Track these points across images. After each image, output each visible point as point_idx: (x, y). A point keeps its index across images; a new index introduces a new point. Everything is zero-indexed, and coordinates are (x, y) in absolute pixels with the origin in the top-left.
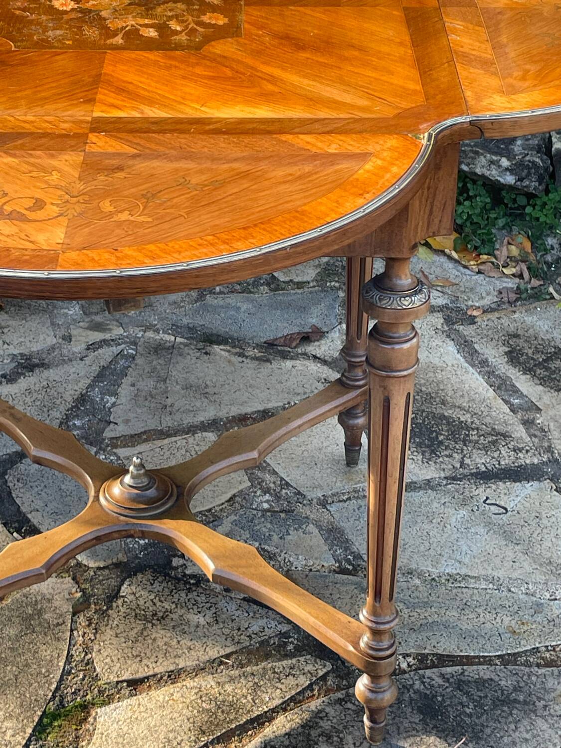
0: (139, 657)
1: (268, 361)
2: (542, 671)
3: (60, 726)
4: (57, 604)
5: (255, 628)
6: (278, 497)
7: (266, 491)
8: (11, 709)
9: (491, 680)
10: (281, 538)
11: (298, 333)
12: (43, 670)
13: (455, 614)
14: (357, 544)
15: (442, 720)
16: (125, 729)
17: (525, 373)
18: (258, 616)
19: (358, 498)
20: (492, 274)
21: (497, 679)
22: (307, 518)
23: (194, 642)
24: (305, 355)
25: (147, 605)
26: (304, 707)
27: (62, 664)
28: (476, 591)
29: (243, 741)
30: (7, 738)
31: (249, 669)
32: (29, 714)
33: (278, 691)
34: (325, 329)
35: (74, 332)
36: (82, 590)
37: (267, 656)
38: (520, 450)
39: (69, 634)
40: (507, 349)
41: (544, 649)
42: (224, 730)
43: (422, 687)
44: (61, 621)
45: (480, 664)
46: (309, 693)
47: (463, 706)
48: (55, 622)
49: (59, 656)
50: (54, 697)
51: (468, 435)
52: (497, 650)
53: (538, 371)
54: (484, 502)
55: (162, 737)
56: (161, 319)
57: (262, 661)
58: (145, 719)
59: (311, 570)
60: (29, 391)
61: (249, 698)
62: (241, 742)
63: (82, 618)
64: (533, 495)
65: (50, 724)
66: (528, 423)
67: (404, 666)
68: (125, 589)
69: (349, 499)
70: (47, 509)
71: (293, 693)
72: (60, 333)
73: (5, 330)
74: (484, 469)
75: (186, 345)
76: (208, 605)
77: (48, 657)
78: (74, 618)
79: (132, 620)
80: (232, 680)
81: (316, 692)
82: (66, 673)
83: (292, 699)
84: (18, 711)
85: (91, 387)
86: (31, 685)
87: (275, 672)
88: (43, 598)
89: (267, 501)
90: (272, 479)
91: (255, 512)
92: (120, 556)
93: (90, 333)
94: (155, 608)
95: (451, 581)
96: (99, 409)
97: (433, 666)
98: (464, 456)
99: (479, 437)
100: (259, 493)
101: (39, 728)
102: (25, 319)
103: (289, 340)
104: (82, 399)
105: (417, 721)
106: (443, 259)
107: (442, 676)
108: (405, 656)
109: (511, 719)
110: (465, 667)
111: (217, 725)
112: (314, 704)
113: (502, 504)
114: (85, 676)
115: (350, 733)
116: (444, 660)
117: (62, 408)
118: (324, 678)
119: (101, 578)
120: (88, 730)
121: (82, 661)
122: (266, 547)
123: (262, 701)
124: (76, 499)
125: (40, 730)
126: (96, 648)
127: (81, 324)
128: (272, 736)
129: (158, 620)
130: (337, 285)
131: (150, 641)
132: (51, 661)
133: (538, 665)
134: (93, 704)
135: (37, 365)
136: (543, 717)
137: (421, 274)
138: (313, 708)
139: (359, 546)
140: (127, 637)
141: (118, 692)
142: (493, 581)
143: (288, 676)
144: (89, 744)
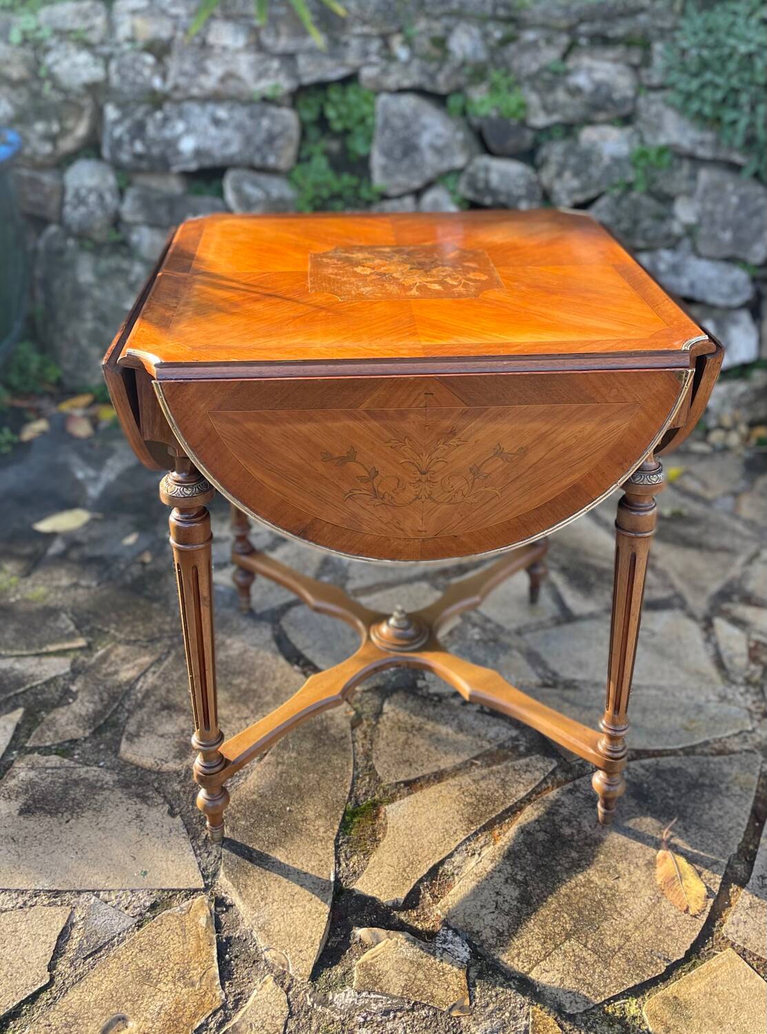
0: (409, 762)
2: (716, 759)
3: (359, 822)
4: (340, 721)
5: (492, 734)
6: (484, 629)
7: (474, 625)
8: (319, 809)
9: (681, 768)
12: (338, 776)
14: (552, 664)
15: (652, 803)
16: (411, 822)
18: (491, 724)
19: (543, 628)
21: (684, 767)
22: (510, 645)
23: (448, 747)
25: (406, 719)
26: (544, 797)
27: (351, 770)
29: (504, 828)
30: (321, 834)
31: (494, 768)
32: (334, 813)
33: (522, 785)
36: (355, 709)
37: (505, 758)
39: (352, 745)
41: (713, 741)
42: (487, 820)
43: (630, 776)
44: (343, 735)
45: (667, 755)
46: (544, 786)
47: (666, 791)
48: (340, 736)
49: (348, 764)
50: (350, 798)
52: (679, 744)
55: (440, 827)
57: (503, 761)
58: (424, 813)
61: (501, 791)
62: (502, 829)
63: (358, 731)
65: (352, 821)
68: (387, 707)
70: (317, 646)
71: (533, 786)
76: (452, 717)
77: (340, 765)
78: (353, 732)
79: (397, 732)
80: (484, 778)
81: (550, 785)
82: (356, 778)
83: (533, 791)
86: (331, 788)
90: (478, 617)
91: (470, 642)
92: (378, 681)
94: (412, 721)
97: (635, 759)
100: (469, 627)
101: (343, 824)
105: (633, 804)
107: (642, 766)
109: (704, 800)
110: (658, 759)
111: (481, 816)
112: (553, 794)
114: (370, 779)
115: (585, 818)
116: (641, 754)
118: (553, 772)
119: (367, 699)
120: (381, 825)
121: (366, 767)
123: (511, 794)
125: (345, 826)
126: (374, 755)
128: (525, 823)
129: (416, 731)
131: (414, 748)
132: (342, 768)
134: (381, 802)
136: (728, 797)
138: (551, 798)
139: (554, 665)
140: (395, 746)
141: (399, 792)
142: (660, 688)
143: (526, 772)
144: (384, 836)
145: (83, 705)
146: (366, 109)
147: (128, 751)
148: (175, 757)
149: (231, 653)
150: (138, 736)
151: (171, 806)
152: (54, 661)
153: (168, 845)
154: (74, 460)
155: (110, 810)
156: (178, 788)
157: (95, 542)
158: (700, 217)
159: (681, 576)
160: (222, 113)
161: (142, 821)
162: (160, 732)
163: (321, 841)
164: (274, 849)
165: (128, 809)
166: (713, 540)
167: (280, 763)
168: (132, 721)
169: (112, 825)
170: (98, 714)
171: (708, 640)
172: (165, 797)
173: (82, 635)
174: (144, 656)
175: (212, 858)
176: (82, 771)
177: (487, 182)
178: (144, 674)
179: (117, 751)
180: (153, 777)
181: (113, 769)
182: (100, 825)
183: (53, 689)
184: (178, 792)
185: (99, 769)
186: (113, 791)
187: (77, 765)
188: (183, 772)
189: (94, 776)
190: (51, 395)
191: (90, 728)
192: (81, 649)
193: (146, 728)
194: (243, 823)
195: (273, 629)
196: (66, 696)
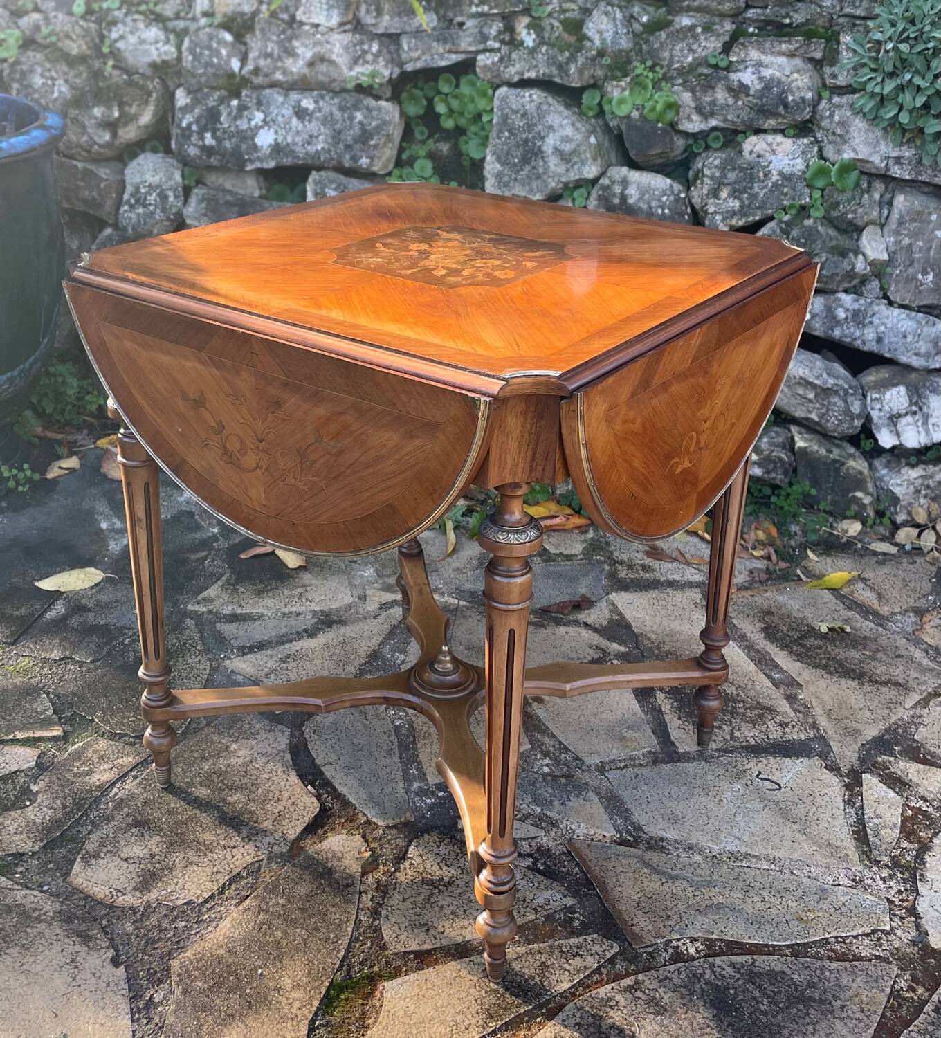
0: (426, 927)
1: (543, 626)
3: (346, 1000)
4: (346, 862)
5: (541, 901)
6: (557, 761)
7: (546, 754)
8: (298, 977)
9: (783, 972)
10: (562, 804)
11: (570, 602)
12: (332, 935)
13: (739, 895)
14: (636, 814)
15: (736, 1017)
16: (412, 1008)
17: (782, 649)
18: (543, 887)
19: (634, 766)
20: (742, 555)
21: (789, 972)
22: (586, 784)
24: (577, 623)
25: (434, 868)
26: (593, 993)
27: (350, 929)
28: (758, 872)
29: (532, 1029)
30: (294, 1011)
31: (535, 946)
32: (316, 984)
33: (566, 972)
34: (594, 599)
35: (368, 592)
36: (371, 850)
37: (552, 934)
38: (787, 725)
39: (357, 896)
40: (763, 626)
41: (834, 940)
42: (513, 1016)
43: (713, 977)
44: (350, 881)
46: (596, 977)
47: (757, 1002)
48: (345, 882)
49: (347, 921)
50: (341, 966)
51: (735, 708)
52: (786, 939)
53: (795, 648)
54: (757, 776)
55: (449, 1019)
56: (445, 584)
57: (548, 938)
58: (432, 997)
59: (592, 840)
60: (327, 645)
61: (537, 979)
62: (529, 1030)
63: (370, 879)
64: (805, 772)
65: (337, 997)
66: (791, 699)
67: (692, 951)
68: (412, 851)
69: (626, 766)
70: (340, 763)
71: (582, 976)
72: (356, 593)
73: (309, 589)
74: (753, 743)
75: (468, 608)
77: (337, 921)
78: (364, 879)
80: (519, 957)
81: (604, 977)
82: (354, 940)
83: (580, 983)
84: (306, 980)
85: (383, 643)
86: (319, 951)
87: (562, 951)
88: (334, 856)
89: (547, 765)
90: (552, 743)
91: (536, 776)
92: (408, 814)
93: (383, 593)
94: (441, 872)
95: (733, 859)
96: (390, 666)
97: (722, 954)
98: (734, 728)
99: (746, 709)
100: (539, 756)
101: (325, 1001)
102: (326, 579)
103: (561, 607)
104: (374, 656)
105: (710, 1017)
106: (696, 540)
107: (732, 965)
108: (693, 940)
109: (808, 1020)
110: (755, 957)
111: (505, 1009)
112: (603, 991)
113: (775, 779)
114: (372, 944)
116: (733, 947)
117: (357, 663)
118: (612, 961)
119: (389, 837)
120: (374, 1006)
121: (370, 927)
122: (548, 813)
123: (550, 984)
124: (367, 754)
125: (327, 1004)
126: (384, 913)
127: (375, 585)
129: (444, 885)
130: (602, 558)
131: (437, 909)
132: (339, 925)
133: (830, 959)
134: (381, 977)
135: (335, 622)
137: (678, 553)
138: (602, 995)
139: (639, 816)
140: (414, 903)
141: (406, 965)
142: (774, 861)
143: (575, 956)
144: (375, 1022)
145: (40, 812)
146: (482, 104)
147: (81, 876)
148: (135, 889)
149: (233, 761)
150: (96, 856)
151: (117, 951)
152: (20, 751)
153: (101, 1004)
154: (102, 506)
155: (41, 948)
156: (130, 928)
157: (103, 607)
158: (892, 255)
159: (829, 714)
160: (308, 103)
161: (76, 967)
162: (125, 855)
163: (293, 1019)
164: (230, 1024)
165: (62, 951)
166: (880, 670)
167: (263, 910)
168: (94, 837)
169: (39, 968)
170: (55, 823)
171: (849, 802)
172: (112, 939)
173: (60, 724)
174: (128, 755)
175: (151, 1026)
176: (20, 895)
177: (624, 198)
178: (122, 778)
179: (68, 874)
180: (104, 912)
181: (57, 896)
182: (25, 967)
183: (10, 786)
184: (129, 935)
185: (40, 895)
186: (50, 924)
187: (16, 887)
188: (142, 909)
189: (33, 903)
190: (90, 427)
191: (41, 840)
192: (54, 739)
193: (109, 848)
194: (200, 984)
195: (292, 736)
196: (24, 797)
